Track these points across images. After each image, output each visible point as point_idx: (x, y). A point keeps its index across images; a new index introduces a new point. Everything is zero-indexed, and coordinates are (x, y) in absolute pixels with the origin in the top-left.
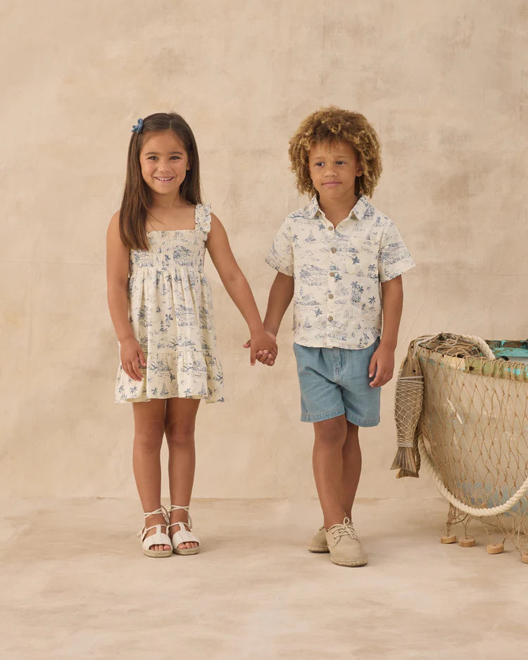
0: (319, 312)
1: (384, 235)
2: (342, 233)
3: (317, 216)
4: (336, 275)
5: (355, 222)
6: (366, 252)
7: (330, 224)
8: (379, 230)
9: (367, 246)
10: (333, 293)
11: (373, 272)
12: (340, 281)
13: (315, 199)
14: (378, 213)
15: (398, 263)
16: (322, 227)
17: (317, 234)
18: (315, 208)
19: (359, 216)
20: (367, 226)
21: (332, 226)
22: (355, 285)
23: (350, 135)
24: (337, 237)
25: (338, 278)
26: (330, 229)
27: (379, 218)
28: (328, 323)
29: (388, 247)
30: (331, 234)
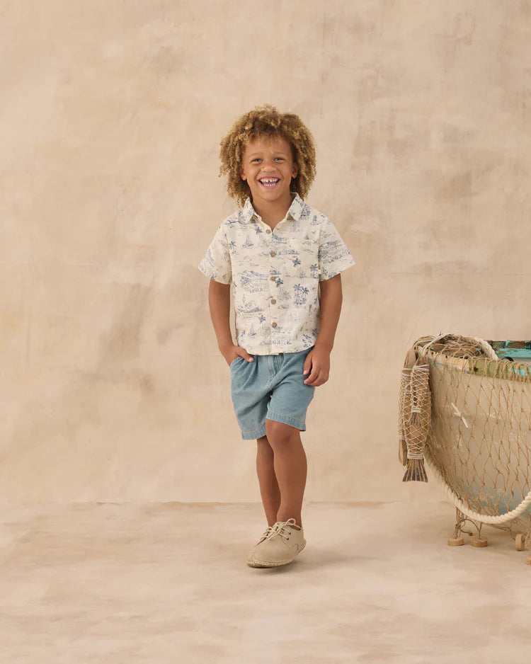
0: (262, 319)
1: (322, 233)
2: (279, 236)
3: (253, 220)
4: (277, 279)
5: (292, 224)
6: (306, 252)
7: (267, 227)
8: (317, 228)
9: (306, 246)
10: (275, 298)
11: (315, 272)
12: (281, 285)
13: (249, 202)
14: (314, 212)
15: (337, 262)
16: (258, 231)
17: (255, 238)
18: (249, 213)
19: (296, 217)
20: (305, 226)
21: (270, 228)
22: (297, 287)
23: (290, 129)
24: (275, 240)
25: (279, 283)
26: (268, 232)
27: (315, 217)
28: (273, 329)
29: (326, 245)
30: (268, 237)
